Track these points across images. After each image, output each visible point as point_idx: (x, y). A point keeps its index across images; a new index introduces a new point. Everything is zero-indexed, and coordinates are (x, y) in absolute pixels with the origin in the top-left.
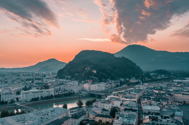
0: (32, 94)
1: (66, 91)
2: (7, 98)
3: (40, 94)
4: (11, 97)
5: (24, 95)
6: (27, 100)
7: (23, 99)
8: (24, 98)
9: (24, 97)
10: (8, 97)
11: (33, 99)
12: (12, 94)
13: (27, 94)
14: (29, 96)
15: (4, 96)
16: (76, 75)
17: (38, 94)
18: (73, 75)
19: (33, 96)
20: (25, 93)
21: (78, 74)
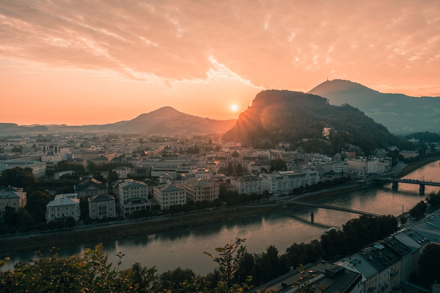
0: (289, 180)
1: (335, 174)
2: (249, 187)
4: (255, 186)
5: (276, 181)
6: (284, 193)
7: (274, 190)
8: (276, 189)
9: (276, 185)
10: (251, 187)
12: (257, 180)
13: (280, 181)
14: (283, 184)
15: (245, 183)
16: (305, 142)
17: (297, 180)
18: (297, 142)
19: (290, 183)
20: (277, 178)
21: (308, 139)
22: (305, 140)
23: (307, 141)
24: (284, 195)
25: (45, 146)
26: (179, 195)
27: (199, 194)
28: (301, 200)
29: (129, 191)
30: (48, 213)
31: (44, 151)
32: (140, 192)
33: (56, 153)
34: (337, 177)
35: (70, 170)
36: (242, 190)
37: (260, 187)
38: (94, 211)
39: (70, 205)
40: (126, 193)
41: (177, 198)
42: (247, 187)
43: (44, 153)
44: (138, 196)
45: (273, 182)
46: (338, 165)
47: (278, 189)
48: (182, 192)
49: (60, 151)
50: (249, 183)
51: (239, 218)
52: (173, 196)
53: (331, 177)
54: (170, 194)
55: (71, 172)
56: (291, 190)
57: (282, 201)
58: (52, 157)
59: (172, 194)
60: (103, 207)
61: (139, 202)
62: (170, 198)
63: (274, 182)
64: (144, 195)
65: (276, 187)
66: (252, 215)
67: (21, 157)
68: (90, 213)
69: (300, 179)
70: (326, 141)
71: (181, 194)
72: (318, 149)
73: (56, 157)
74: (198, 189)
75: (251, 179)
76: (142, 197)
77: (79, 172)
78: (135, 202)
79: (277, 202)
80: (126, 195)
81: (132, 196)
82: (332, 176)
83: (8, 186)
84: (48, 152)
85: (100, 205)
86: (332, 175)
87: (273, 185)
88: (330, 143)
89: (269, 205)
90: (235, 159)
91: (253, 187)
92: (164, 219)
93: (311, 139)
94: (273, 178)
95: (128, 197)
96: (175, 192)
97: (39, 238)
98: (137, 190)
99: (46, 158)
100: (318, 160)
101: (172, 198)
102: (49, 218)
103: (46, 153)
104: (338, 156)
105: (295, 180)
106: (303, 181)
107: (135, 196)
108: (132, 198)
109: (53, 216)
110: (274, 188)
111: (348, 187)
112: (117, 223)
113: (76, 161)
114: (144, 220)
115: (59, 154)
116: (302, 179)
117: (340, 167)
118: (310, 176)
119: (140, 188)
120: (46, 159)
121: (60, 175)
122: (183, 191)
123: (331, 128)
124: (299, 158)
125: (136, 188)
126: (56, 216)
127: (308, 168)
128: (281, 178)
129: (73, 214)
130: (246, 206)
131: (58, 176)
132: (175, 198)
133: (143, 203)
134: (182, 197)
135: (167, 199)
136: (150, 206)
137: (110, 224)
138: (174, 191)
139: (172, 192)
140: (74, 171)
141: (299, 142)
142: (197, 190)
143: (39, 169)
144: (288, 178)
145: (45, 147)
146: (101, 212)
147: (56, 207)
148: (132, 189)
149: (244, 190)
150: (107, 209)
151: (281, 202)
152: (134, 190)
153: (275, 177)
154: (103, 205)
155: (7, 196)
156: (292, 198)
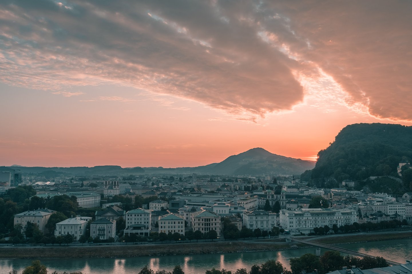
0: (311, 218)
1: (384, 216)
2: (259, 223)
3: (327, 218)
4: (267, 222)
5: (294, 218)
6: (303, 232)
7: (292, 228)
8: (294, 227)
9: (294, 222)
10: (262, 222)
11: (316, 230)
12: (269, 215)
13: (299, 218)
14: (304, 222)
15: (254, 218)
16: (373, 181)
17: (323, 218)
18: (363, 181)
19: (313, 222)
20: (296, 215)
21: (376, 177)
22: (372, 178)
23: (375, 179)
24: (302, 234)
25: (107, 181)
26: (177, 224)
27: (199, 225)
28: (321, 241)
29: (132, 218)
30: (57, 230)
31: (106, 185)
32: (143, 219)
33: (115, 187)
34: (385, 220)
35: (118, 202)
36: (251, 226)
37: (273, 223)
38: (94, 232)
39: (74, 225)
40: (130, 219)
41: (175, 228)
42: (257, 222)
43: (106, 187)
44: (141, 223)
45: (290, 218)
46: (396, 206)
47: (297, 228)
48: (180, 221)
49: (118, 185)
50: (259, 218)
51: (231, 252)
52: (170, 225)
53: (375, 219)
54: (168, 223)
55: (119, 204)
56: (312, 230)
57: (294, 239)
58: (112, 191)
59: (170, 223)
60: (102, 229)
61: (139, 228)
62: (168, 227)
63: (292, 218)
64: (146, 223)
65: (294, 224)
66: (247, 250)
67: (89, 190)
68: (91, 234)
69: (328, 218)
70: (398, 179)
71: (179, 223)
72: (388, 188)
73: (115, 191)
74: (198, 219)
75: (262, 214)
76: (145, 224)
77: (125, 204)
78: (135, 228)
79: (286, 240)
80: (130, 221)
81: (135, 223)
82: (377, 218)
83: (45, 208)
84: (109, 186)
85: (99, 227)
86: (378, 216)
87: (290, 222)
88: (401, 182)
89: (274, 243)
90: (277, 197)
91: (265, 223)
92: (153, 245)
93: (380, 177)
94: (290, 215)
95: (131, 223)
96: (173, 221)
97: (41, 249)
98: (139, 217)
99: (107, 191)
100: (374, 199)
101: (170, 227)
102: (57, 234)
103: (107, 187)
104: (406, 196)
105: (320, 218)
106: (331, 221)
107: (138, 223)
108: (135, 224)
109: (60, 233)
110: (292, 226)
111: (400, 232)
112: (109, 245)
113: (128, 195)
114: (133, 244)
115: (118, 188)
116: (330, 218)
117: (399, 209)
118: (341, 215)
119: (143, 215)
120: (107, 193)
121: (107, 206)
122: (182, 221)
123: (406, 164)
124: (354, 197)
125: (139, 215)
126: (63, 233)
127: (353, 208)
128: (302, 215)
129: (76, 233)
130: (246, 242)
131: (105, 206)
132: (173, 227)
133: (142, 229)
134: (180, 227)
135: (165, 228)
136: (148, 233)
137: (102, 245)
138: (172, 219)
139: (170, 221)
140: (122, 203)
141: (365, 181)
142: (197, 221)
143: (94, 200)
144: (310, 215)
145: (116, 182)
146: (100, 233)
147: (63, 226)
148: (135, 215)
149: (253, 225)
150: (105, 231)
151: (292, 241)
152: (137, 217)
153: (293, 213)
154: (102, 228)
155: (33, 214)
156: (309, 238)
